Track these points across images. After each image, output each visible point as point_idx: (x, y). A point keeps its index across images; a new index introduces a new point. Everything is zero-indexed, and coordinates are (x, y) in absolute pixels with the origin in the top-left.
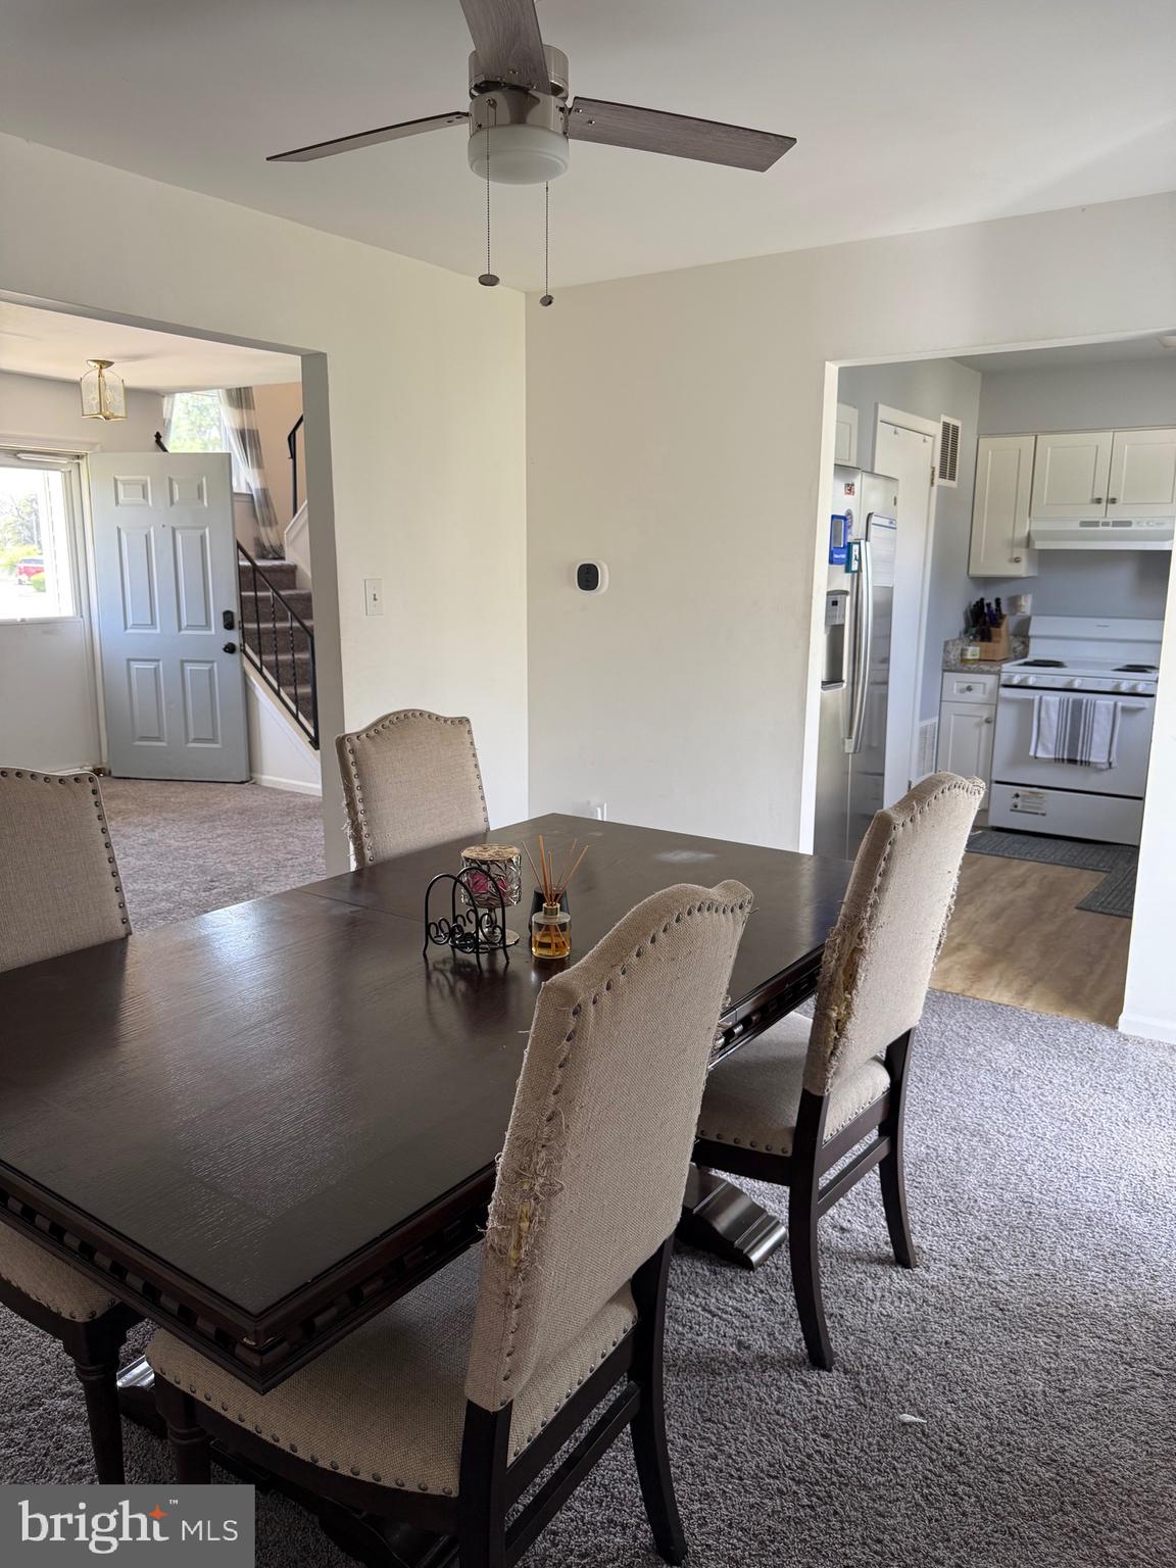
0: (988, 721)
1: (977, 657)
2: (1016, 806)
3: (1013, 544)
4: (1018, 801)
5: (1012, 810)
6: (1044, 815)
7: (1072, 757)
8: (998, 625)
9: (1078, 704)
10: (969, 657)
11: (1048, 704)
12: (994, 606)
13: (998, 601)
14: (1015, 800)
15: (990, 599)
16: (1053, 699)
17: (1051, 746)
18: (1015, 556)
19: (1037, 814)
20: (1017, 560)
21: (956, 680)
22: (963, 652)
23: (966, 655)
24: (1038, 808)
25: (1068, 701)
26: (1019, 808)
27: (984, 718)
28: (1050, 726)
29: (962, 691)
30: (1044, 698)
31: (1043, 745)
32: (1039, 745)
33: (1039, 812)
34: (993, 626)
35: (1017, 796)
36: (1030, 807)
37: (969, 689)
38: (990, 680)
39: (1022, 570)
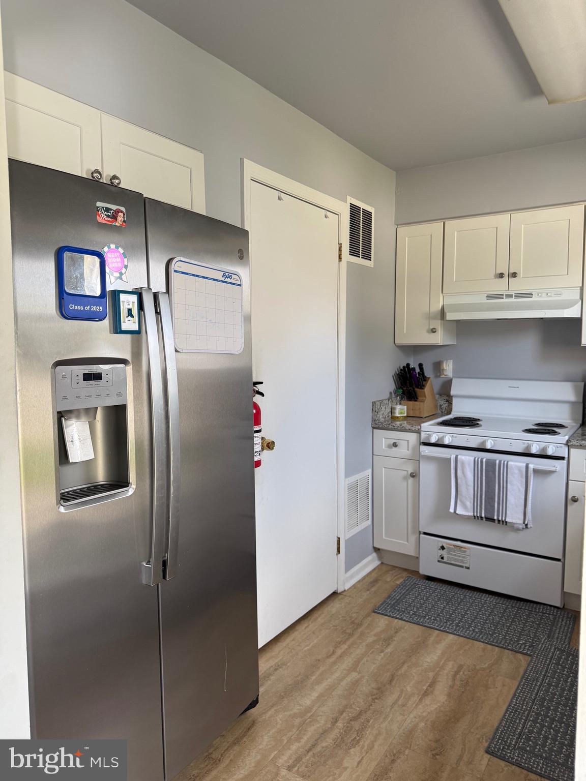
0: (413, 475)
1: (405, 415)
2: (442, 558)
3: (430, 317)
4: (444, 553)
5: (439, 561)
6: (468, 568)
7: (489, 516)
8: (422, 387)
9: (491, 465)
10: (397, 415)
11: (463, 464)
12: (418, 370)
13: (421, 365)
14: (441, 552)
15: (414, 364)
16: (467, 458)
17: (469, 504)
18: (431, 327)
19: (462, 567)
20: (433, 331)
21: (384, 438)
22: (392, 410)
23: (394, 413)
24: (462, 561)
25: (482, 462)
26: (445, 560)
27: (409, 473)
28: (467, 485)
29: (389, 447)
30: (459, 457)
31: (462, 502)
32: (458, 502)
33: (464, 565)
34: (418, 388)
35: (443, 548)
36: (455, 560)
37: (395, 445)
38: (412, 437)
39: (438, 339)
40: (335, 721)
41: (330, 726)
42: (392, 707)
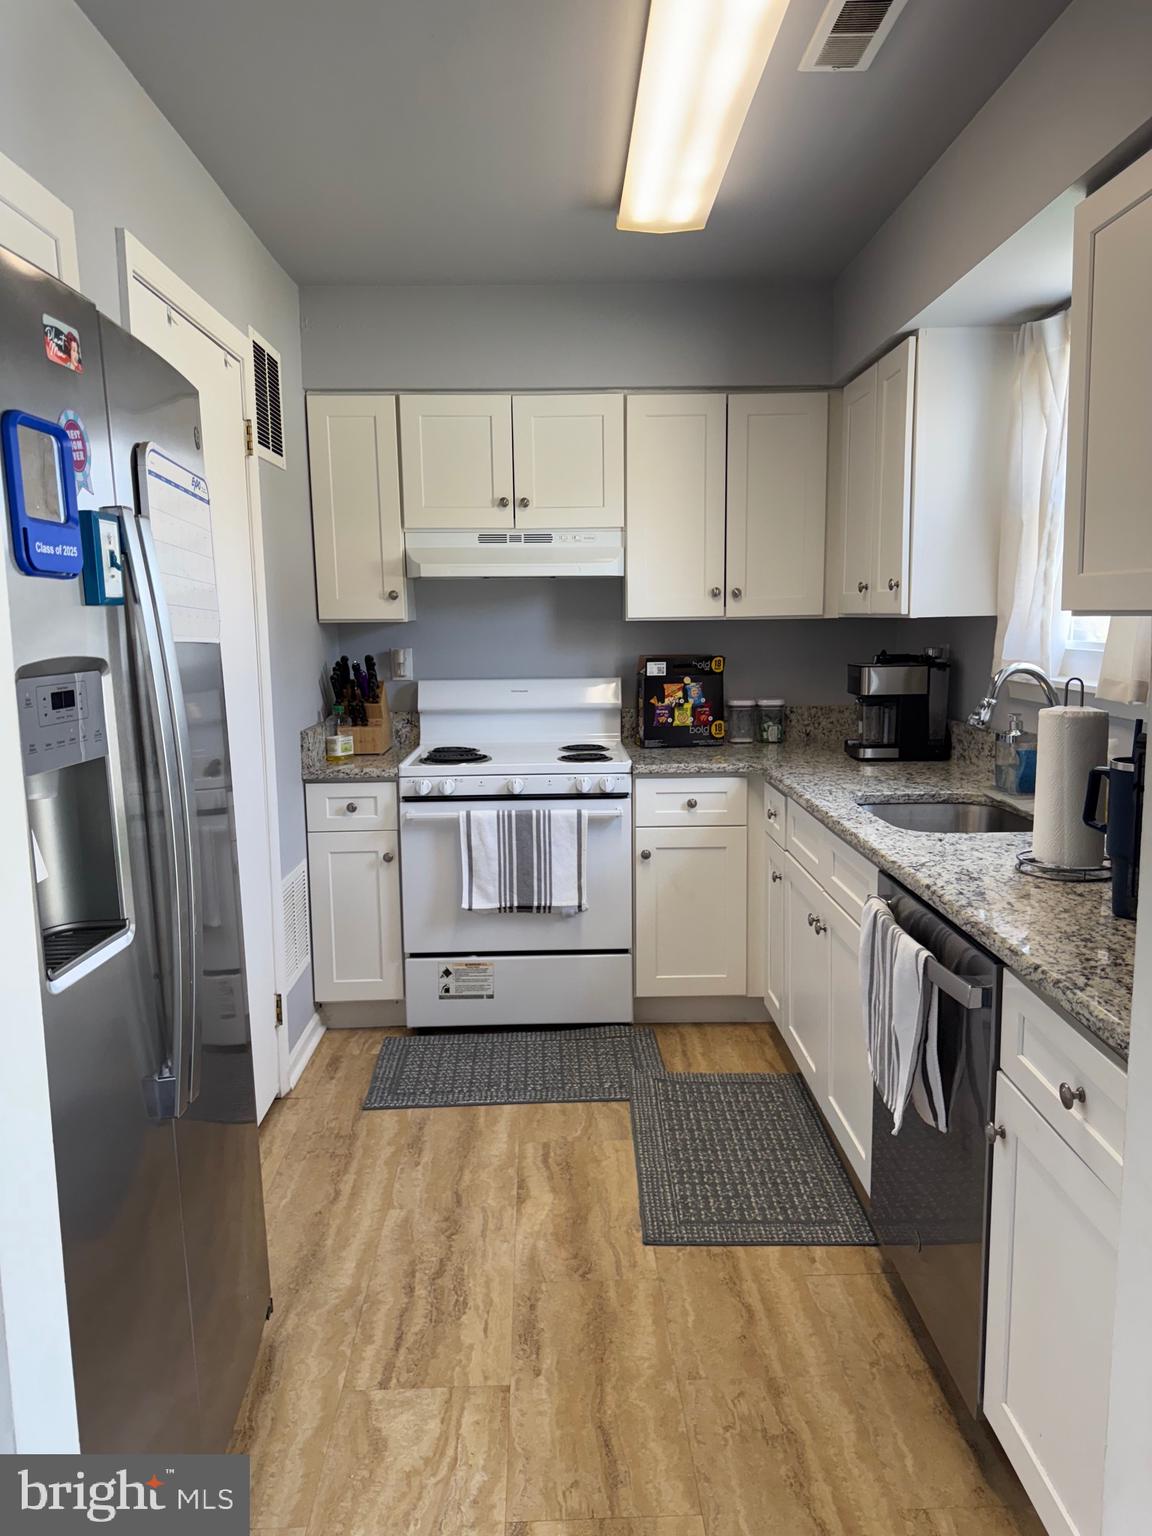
0: (388, 858)
1: (352, 752)
2: (447, 990)
3: (382, 569)
4: (449, 981)
5: (441, 998)
6: (491, 997)
7: (525, 903)
8: (375, 699)
9: (524, 820)
10: (339, 753)
11: (479, 824)
12: (363, 668)
13: (369, 660)
14: (445, 980)
15: (356, 659)
16: (486, 813)
17: (493, 890)
18: (388, 590)
19: (481, 997)
20: (393, 596)
21: (326, 799)
22: (329, 747)
23: (334, 750)
24: (482, 988)
25: (510, 816)
26: (452, 992)
27: (381, 855)
28: (488, 858)
29: (338, 812)
30: (472, 813)
31: (480, 888)
32: (474, 889)
33: (484, 993)
34: (368, 701)
35: (447, 973)
36: (468, 988)
37: (352, 808)
38: (384, 792)
39: (399, 611)
40: (410, 1290)
41: (406, 1300)
42: (483, 1234)
